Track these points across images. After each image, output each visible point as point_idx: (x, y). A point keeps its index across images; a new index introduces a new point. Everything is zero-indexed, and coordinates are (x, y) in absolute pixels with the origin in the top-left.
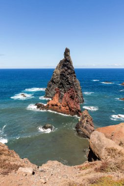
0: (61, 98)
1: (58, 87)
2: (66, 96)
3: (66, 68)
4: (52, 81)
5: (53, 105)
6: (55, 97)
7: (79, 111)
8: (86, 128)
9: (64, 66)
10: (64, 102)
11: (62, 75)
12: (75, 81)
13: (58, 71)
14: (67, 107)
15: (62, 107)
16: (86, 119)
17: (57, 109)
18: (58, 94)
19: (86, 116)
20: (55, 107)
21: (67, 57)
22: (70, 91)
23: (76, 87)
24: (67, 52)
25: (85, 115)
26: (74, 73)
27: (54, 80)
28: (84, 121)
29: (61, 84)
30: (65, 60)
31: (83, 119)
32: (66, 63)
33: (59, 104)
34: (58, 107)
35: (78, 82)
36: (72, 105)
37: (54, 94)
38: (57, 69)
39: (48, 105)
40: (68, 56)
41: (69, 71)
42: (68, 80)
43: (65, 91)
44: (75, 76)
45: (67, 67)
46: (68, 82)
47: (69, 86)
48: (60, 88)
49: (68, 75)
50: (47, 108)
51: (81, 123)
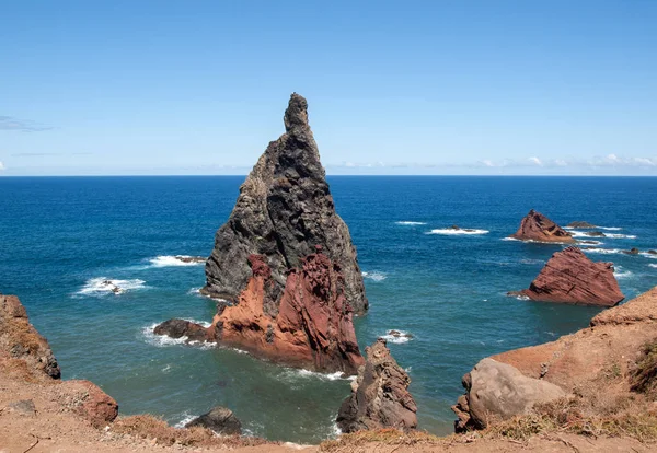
0: (273, 295)
1: (261, 251)
2: (296, 286)
3: (293, 173)
4: (237, 227)
5: (238, 327)
6: (249, 294)
7: (350, 348)
9: (285, 162)
10: (285, 313)
11: (277, 200)
12: (332, 226)
13: (262, 184)
14: (301, 334)
15: (279, 333)
16: (381, 380)
17: (255, 341)
18: (260, 279)
19: (380, 367)
20: (250, 334)
21: (296, 131)
22: (312, 265)
23: (335, 250)
24: (296, 111)
25: (375, 362)
26: (327, 192)
27: (243, 222)
28: (373, 387)
29: (273, 236)
30: (288, 142)
31: (369, 379)
32: (292, 153)
33: (264, 322)
34: (262, 336)
35: (342, 228)
36: (322, 322)
37: (246, 281)
38: (254, 174)
39: (220, 326)
40: (301, 123)
41: (307, 183)
42: (301, 222)
43: (289, 265)
44: (330, 205)
45: (299, 169)
46: (303, 229)
47: (305, 244)
48: (269, 254)
49: (300, 199)
50: (215, 335)
51: (361, 396)
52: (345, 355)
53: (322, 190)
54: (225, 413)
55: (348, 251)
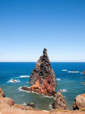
0: (41, 83)
1: (39, 75)
2: (45, 81)
3: (44, 62)
4: (35, 71)
5: (35, 88)
6: (37, 82)
7: (54, 92)
8: (60, 105)
9: (43, 60)
10: (43, 86)
11: (42, 66)
12: (51, 71)
13: (39, 63)
14: (46, 90)
15: (42, 89)
16: (60, 98)
17: (38, 91)
18: (39, 80)
19: (60, 96)
20: (37, 89)
21: (45, 54)
22: (48, 77)
23: (52, 75)
24: (45, 51)
25: (59, 95)
27: (36, 70)
28: (58, 99)
29: (41, 72)
30: (44, 56)
31: (58, 98)
32: (44, 58)
33: (39, 87)
34: (39, 90)
35: (53, 71)
36: (49, 88)
37: (36, 80)
38: (38, 62)
39: (32, 88)
40: (46, 53)
41: (47, 63)
42: (46, 70)
43: (44, 77)
44: (51, 67)
45: (45, 61)
46: (46, 71)
47: (46, 74)
48: (40, 75)
49: (46, 66)
50: (31, 90)
51: (56, 101)
52: (53, 93)
53: (49, 65)
54: (32, 103)
55: (54, 75)
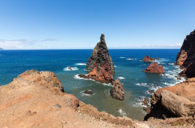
0: (98, 70)
1: (96, 62)
2: (102, 69)
4: (92, 58)
5: (92, 76)
6: (94, 70)
7: (112, 80)
8: (118, 92)
9: (100, 47)
10: (101, 73)
11: (99, 53)
12: (109, 58)
14: (103, 77)
15: (99, 77)
16: (118, 86)
18: (96, 68)
19: (118, 83)
20: (94, 77)
21: (102, 41)
22: (105, 65)
23: (109, 62)
24: (102, 37)
26: (108, 52)
28: (116, 87)
29: (98, 60)
30: (101, 43)
31: (116, 85)
32: (102, 45)
33: (97, 75)
34: (96, 77)
35: (111, 58)
36: (107, 75)
37: (93, 68)
38: (95, 49)
39: (89, 75)
40: (103, 39)
41: (104, 50)
42: (103, 57)
43: (101, 65)
44: (108, 54)
45: (103, 48)
46: (103, 59)
47: (104, 61)
48: (98, 63)
49: (103, 53)
50: (88, 77)
51: (114, 88)
52: (111, 81)
53: (107, 51)
54: (90, 91)
55: (112, 63)
